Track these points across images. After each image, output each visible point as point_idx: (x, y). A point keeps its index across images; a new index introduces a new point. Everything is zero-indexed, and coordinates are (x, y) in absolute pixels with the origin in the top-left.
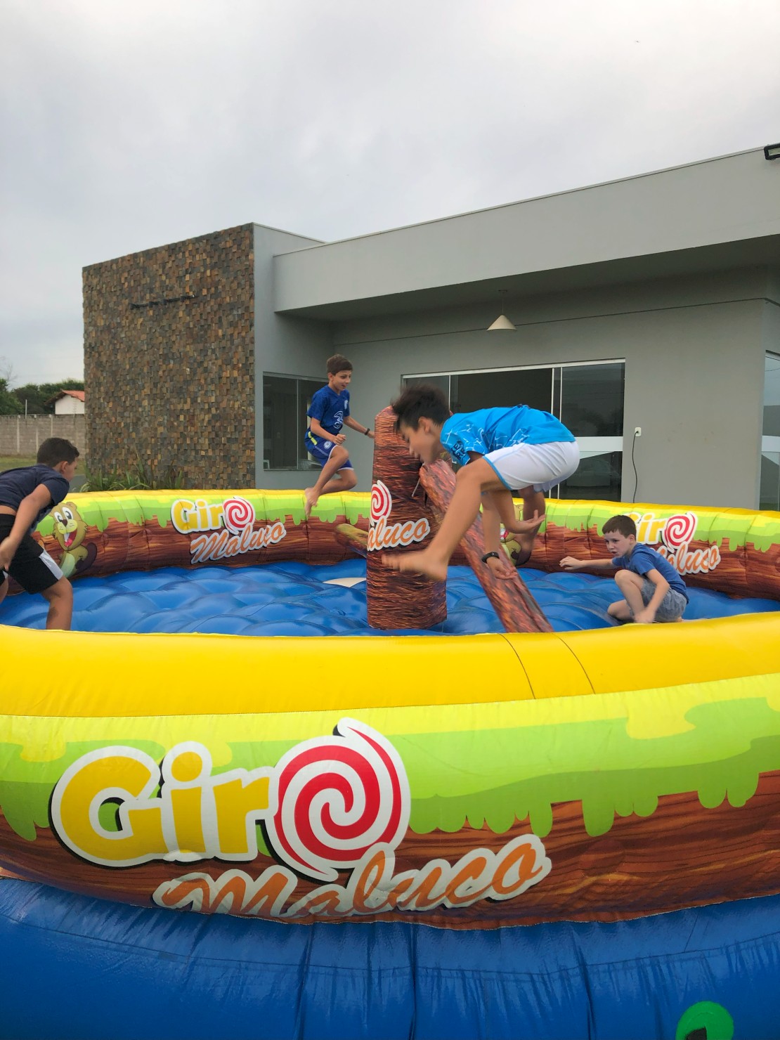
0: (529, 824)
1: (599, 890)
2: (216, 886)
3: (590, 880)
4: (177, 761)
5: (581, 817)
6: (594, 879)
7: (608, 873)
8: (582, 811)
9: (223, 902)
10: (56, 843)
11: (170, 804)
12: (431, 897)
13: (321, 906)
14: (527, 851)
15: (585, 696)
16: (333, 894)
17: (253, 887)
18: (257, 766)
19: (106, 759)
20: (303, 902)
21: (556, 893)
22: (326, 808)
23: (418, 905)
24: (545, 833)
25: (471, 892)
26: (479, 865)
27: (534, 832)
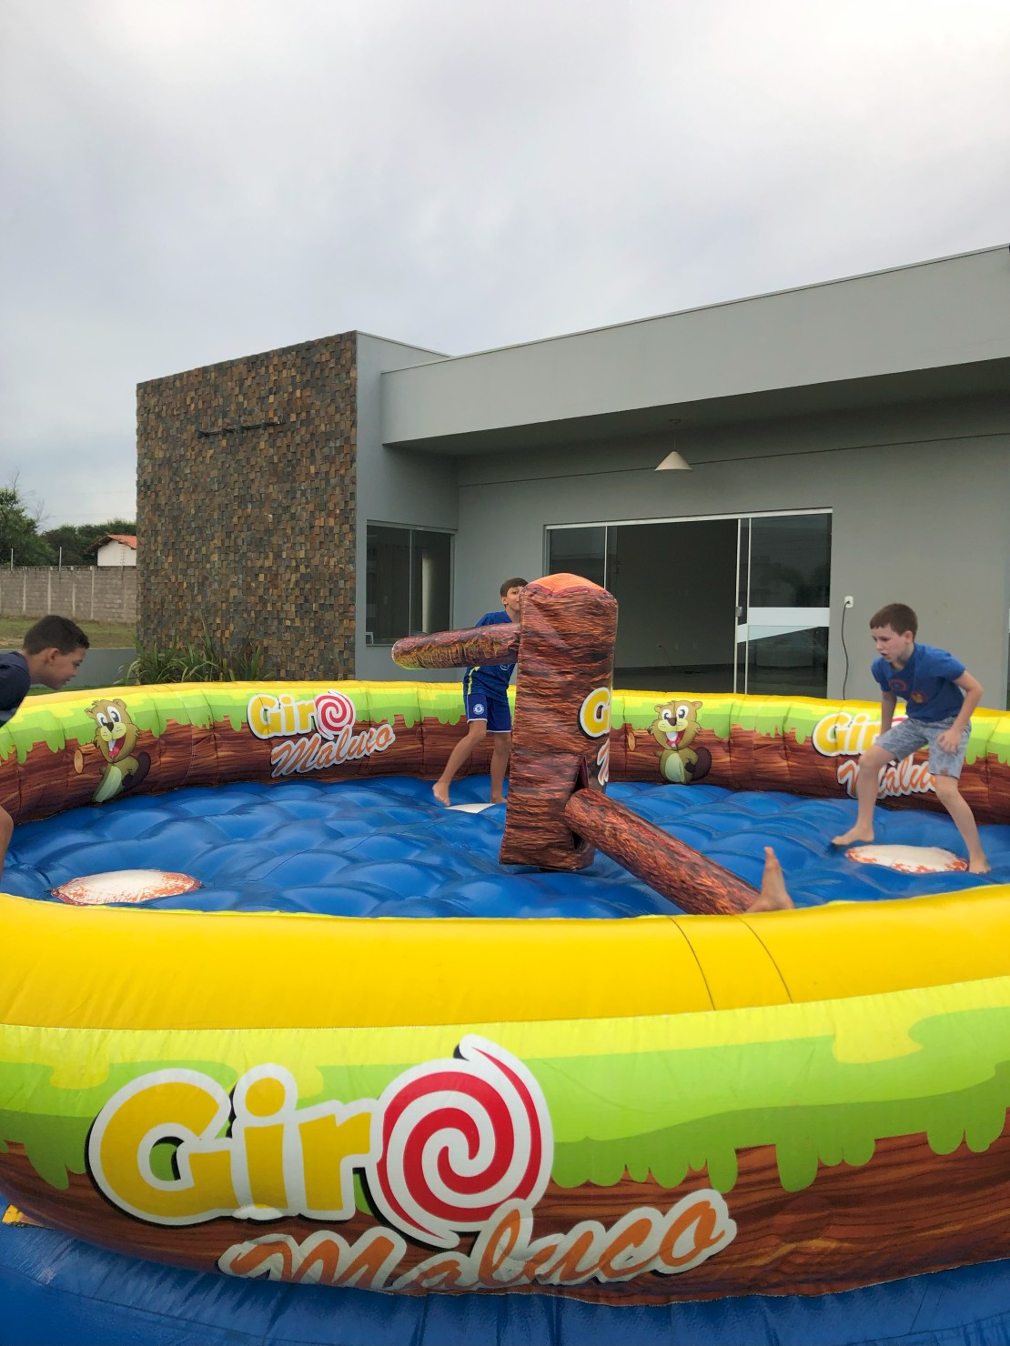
0: (708, 1175)
1: (800, 1260)
2: (301, 1251)
3: (787, 1248)
4: (254, 1091)
5: (775, 1166)
6: (793, 1246)
7: (811, 1239)
8: (776, 1160)
9: (309, 1271)
10: (94, 1194)
11: (243, 1147)
12: (580, 1268)
13: (436, 1279)
14: (704, 1211)
15: (780, 1007)
16: (452, 1265)
17: (348, 1254)
18: (355, 1098)
19: (161, 1085)
20: (413, 1274)
21: (744, 1264)
22: (444, 1154)
23: (563, 1277)
24: (729, 1187)
25: (632, 1263)
26: (642, 1229)
27: (713, 1184)
